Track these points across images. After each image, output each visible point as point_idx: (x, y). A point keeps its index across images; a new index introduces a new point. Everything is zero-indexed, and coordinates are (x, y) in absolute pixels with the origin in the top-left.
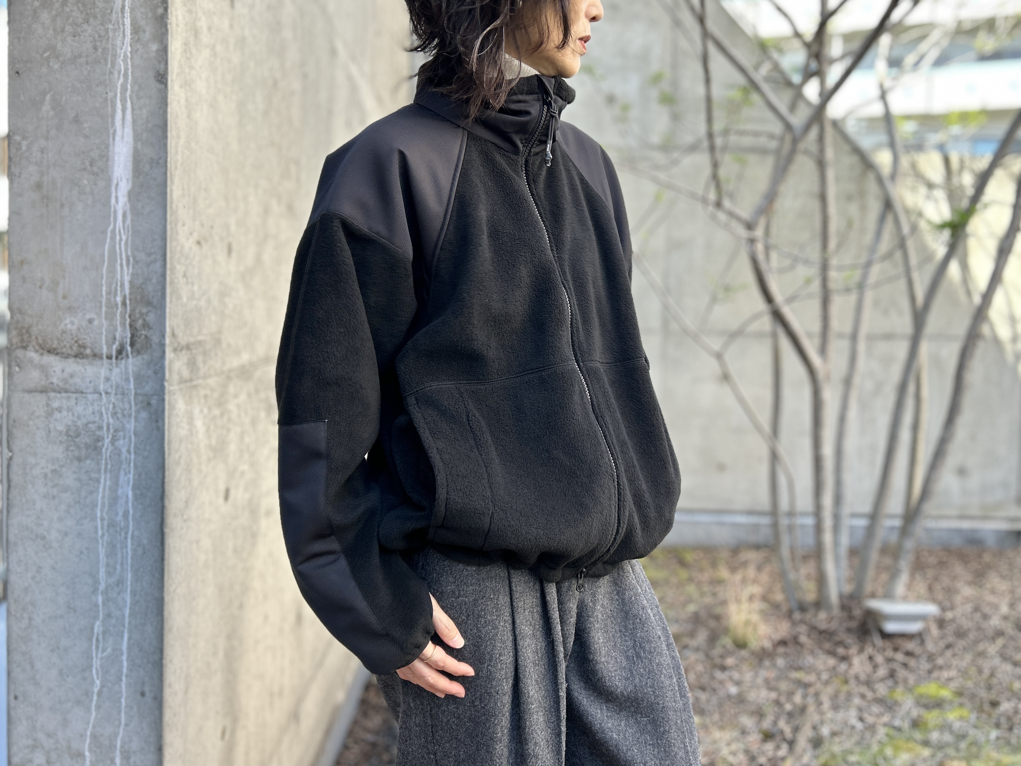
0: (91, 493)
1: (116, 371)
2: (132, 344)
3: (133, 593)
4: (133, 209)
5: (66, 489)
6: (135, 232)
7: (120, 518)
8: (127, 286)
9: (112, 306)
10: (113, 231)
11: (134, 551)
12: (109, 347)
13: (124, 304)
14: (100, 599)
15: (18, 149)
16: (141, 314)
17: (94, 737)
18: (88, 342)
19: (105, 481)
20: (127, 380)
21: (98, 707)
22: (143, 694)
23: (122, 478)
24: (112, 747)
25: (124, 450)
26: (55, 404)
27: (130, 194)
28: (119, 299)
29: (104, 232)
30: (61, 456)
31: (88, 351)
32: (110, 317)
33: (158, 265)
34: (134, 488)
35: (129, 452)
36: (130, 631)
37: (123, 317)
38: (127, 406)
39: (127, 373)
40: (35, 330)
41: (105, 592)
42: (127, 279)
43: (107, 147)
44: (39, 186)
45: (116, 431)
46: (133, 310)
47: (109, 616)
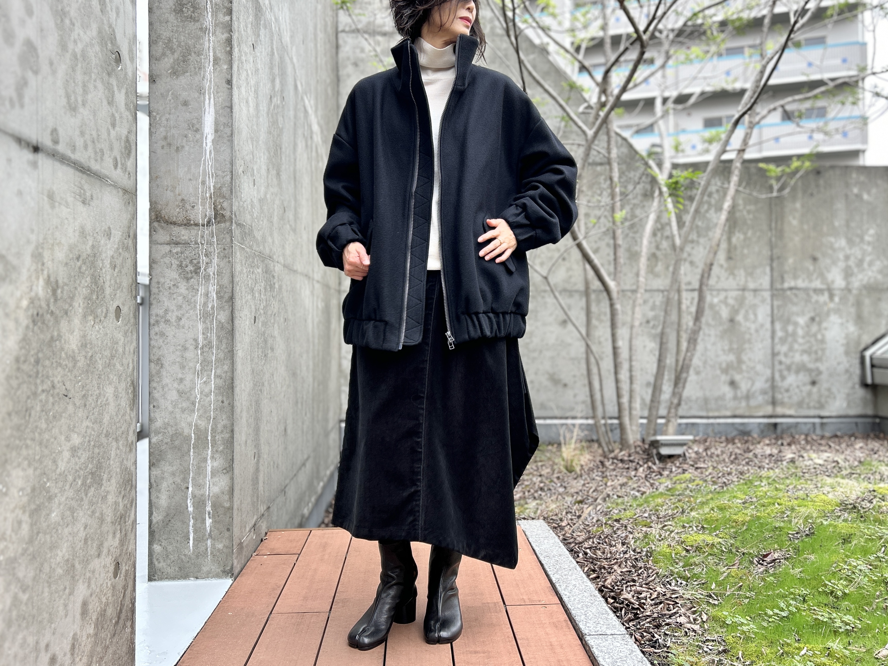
0: (194, 296)
1: (206, 232)
2: (215, 219)
3: (218, 348)
4: (215, 149)
5: (180, 295)
6: (216, 160)
7: (209, 309)
8: (212, 188)
9: (204, 199)
10: (205, 160)
11: (217, 326)
12: (203, 220)
13: (211, 197)
14: (199, 352)
15: (155, 119)
16: (220, 203)
17: (196, 425)
18: (192, 217)
19: (202, 290)
20: (213, 236)
21: (198, 410)
22: (223, 402)
23: (211, 288)
24: (206, 430)
25: (211, 273)
26: (175, 251)
27: (213, 141)
28: (208, 195)
29: (200, 161)
30: (177, 277)
31: (192, 222)
32: (203, 204)
33: (228, 178)
34: (217, 294)
35: (214, 274)
36: (216, 368)
37: (210, 205)
38: (213, 250)
39: (213, 233)
40: (163, 213)
41: (202, 348)
42: (212, 185)
43: (201, 117)
44: (165, 138)
45: (207, 263)
46: (215, 201)
47: (204, 360)
